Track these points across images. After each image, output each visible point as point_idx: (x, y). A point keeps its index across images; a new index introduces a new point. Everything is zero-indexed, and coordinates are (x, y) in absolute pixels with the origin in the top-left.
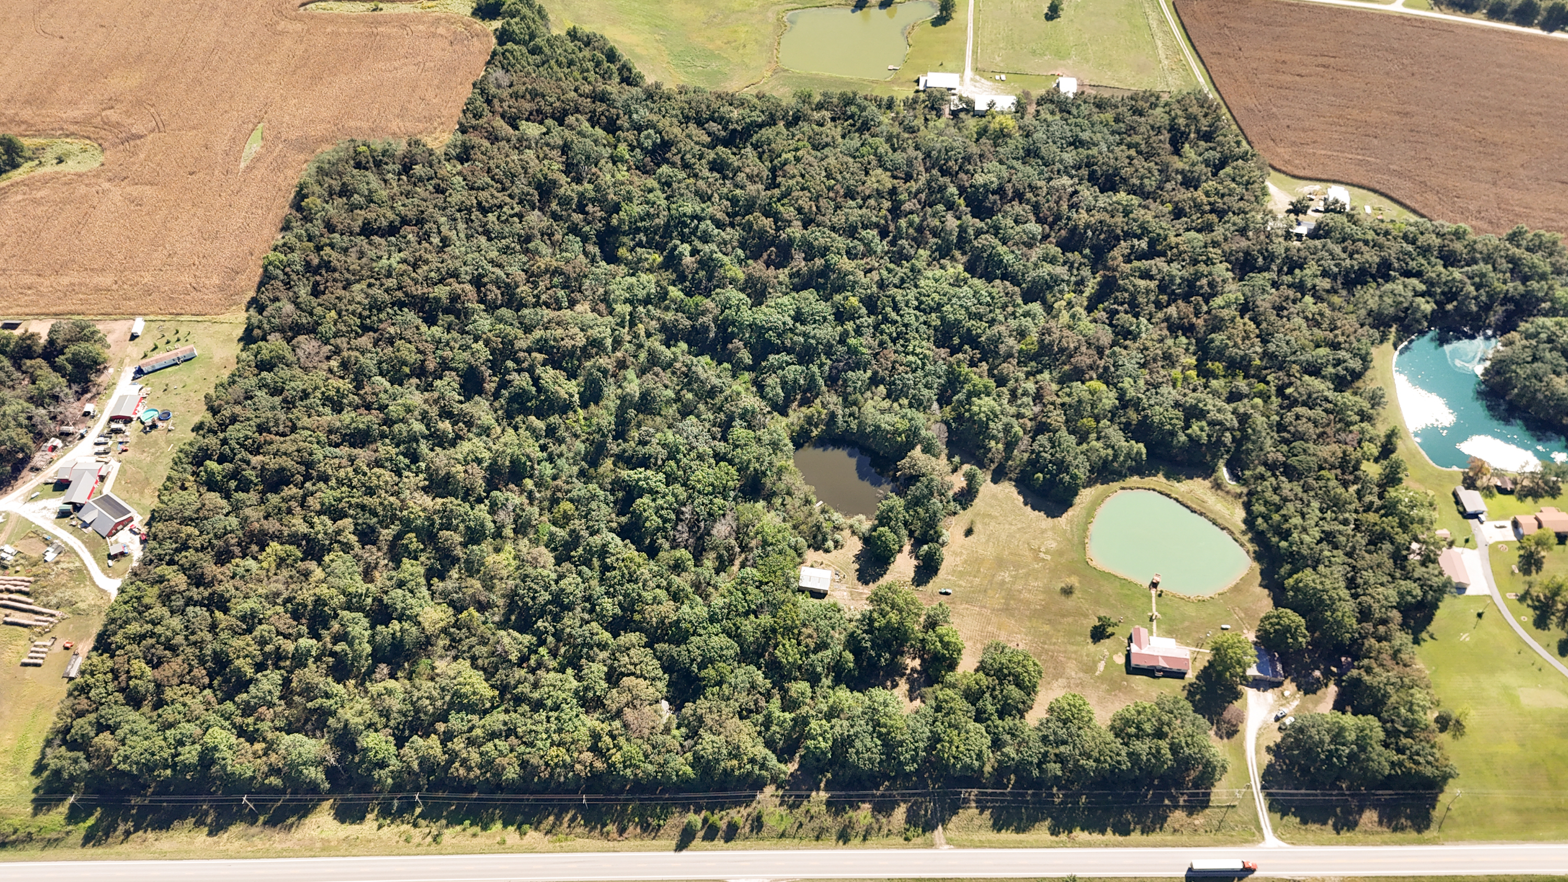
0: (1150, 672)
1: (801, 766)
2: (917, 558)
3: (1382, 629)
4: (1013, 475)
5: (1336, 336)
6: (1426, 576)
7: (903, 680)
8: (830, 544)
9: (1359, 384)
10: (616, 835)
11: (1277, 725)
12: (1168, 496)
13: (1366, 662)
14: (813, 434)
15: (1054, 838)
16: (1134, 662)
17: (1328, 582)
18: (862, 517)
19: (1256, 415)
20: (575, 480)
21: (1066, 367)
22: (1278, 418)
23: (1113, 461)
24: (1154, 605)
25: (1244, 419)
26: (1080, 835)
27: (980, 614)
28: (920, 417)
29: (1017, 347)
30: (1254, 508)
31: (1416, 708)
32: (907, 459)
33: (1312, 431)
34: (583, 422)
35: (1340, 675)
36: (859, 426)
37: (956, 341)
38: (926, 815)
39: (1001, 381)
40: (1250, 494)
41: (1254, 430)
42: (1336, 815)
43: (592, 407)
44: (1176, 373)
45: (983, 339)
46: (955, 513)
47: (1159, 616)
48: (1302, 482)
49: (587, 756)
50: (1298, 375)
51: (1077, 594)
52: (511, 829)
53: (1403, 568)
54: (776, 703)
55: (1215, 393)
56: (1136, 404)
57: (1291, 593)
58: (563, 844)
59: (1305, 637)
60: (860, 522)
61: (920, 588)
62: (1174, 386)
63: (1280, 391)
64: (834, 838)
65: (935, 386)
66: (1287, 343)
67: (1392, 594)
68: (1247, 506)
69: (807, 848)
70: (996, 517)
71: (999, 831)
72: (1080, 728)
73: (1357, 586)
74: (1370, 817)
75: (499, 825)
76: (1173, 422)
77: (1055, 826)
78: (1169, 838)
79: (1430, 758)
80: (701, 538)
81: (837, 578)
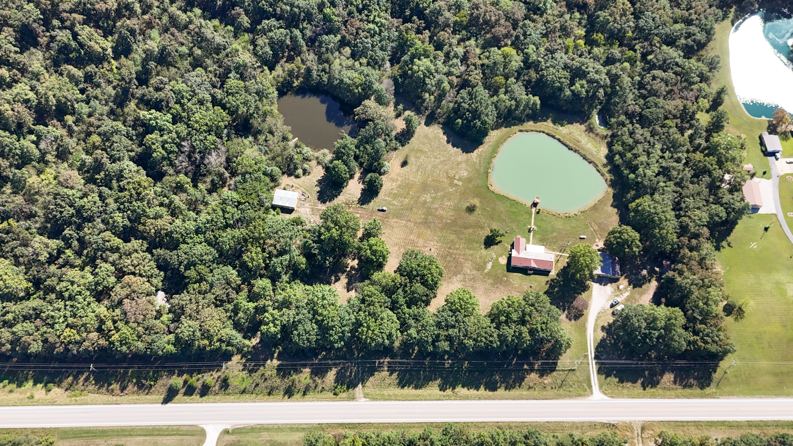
0: (525, 271)
1: (261, 341)
2: (363, 183)
3: (694, 242)
4: (441, 120)
5: (690, 15)
6: (732, 201)
7: (344, 276)
8: (300, 171)
9: (702, 52)
10: (119, 392)
11: (611, 310)
12: (553, 137)
13: (680, 266)
14: (295, 85)
15: (442, 393)
16: (513, 263)
17: (659, 207)
18: (326, 151)
19: (624, 76)
20: (105, 117)
21: (488, 36)
22: (639, 79)
23: (516, 109)
24: (533, 220)
25: (614, 78)
26: (461, 391)
27: (405, 226)
28: (374, 74)
29: (453, 19)
30: (614, 147)
31: (710, 302)
32: (361, 107)
33: (663, 88)
34: (115, 71)
35: (662, 273)
36: (329, 79)
37: (408, 13)
38: (350, 376)
39: (439, 46)
40: (613, 136)
41: (621, 87)
42: (644, 377)
43: (123, 59)
44: (569, 42)
45: (427, 11)
46: (396, 149)
47: (535, 228)
48: (651, 129)
49: (94, 335)
50: (658, 45)
51: (478, 211)
52: (40, 386)
53: (715, 195)
54: (244, 293)
55: (596, 59)
56: (536, 66)
57: (632, 214)
58: (78, 398)
59: (638, 247)
60: (324, 155)
61: (364, 206)
62: (566, 53)
63: (644, 56)
64: (282, 393)
65: (389, 48)
66: (653, 20)
67: (705, 217)
68: (610, 145)
69: (261, 401)
70: (426, 152)
71: (403, 387)
72: (465, 316)
73: (681, 209)
74: (668, 377)
75: (31, 383)
76: (561, 80)
77: (444, 384)
78: (525, 393)
79: (716, 338)
80: (198, 166)
81: (303, 198)
